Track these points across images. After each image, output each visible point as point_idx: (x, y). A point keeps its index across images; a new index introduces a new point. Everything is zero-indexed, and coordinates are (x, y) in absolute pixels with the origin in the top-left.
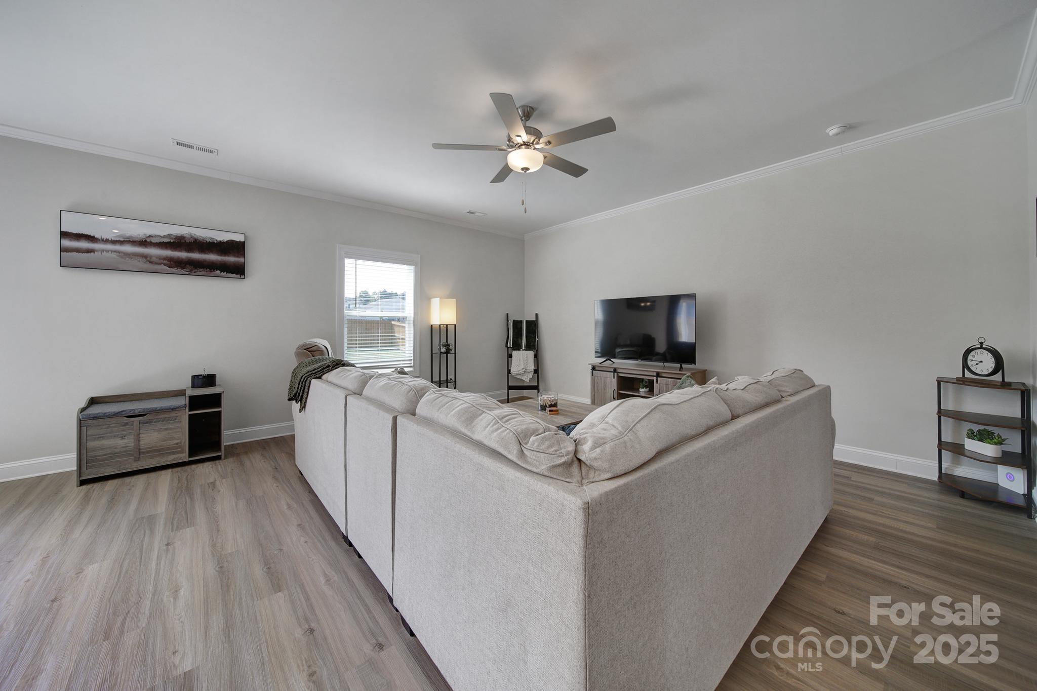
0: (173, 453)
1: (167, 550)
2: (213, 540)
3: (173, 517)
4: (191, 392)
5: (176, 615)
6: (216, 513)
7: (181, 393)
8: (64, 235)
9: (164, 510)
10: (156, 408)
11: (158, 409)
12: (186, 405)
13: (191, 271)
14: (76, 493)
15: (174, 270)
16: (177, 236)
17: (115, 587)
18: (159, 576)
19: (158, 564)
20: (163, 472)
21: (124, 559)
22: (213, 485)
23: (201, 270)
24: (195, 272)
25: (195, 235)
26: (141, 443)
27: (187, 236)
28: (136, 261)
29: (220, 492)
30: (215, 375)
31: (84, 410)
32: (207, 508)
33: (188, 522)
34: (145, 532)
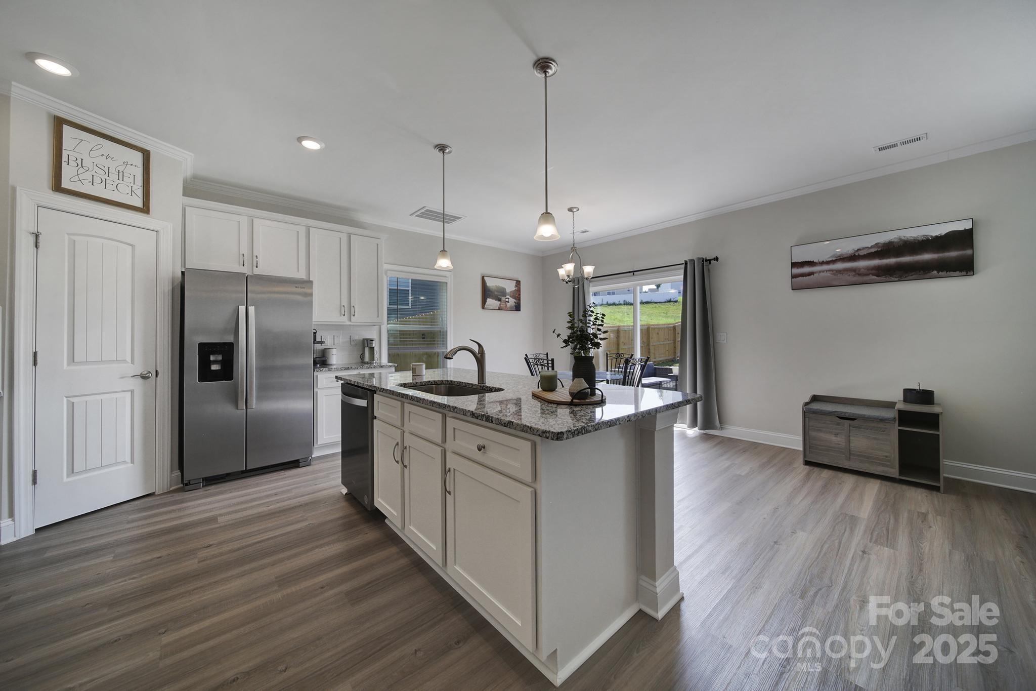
0: (883, 465)
1: (862, 558)
2: (912, 577)
3: (874, 529)
4: (901, 406)
5: (859, 623)
6: (922, 549)
7: (890, 405)
8: (794, 265)
9: (866, 517)
10: (865, 415)
11: (866, 417)
12: (895, 418)
13: (901, 277)
14: (802, 469)
15: (882, 278)
16: (884, 244)
17: (814, 561)
18: (850, 575)
19: (852, 565)
20: (872, 480)
21: (825, 541)
22: (924, 517)
23: (913, 273)
24: (905, 277)
25: (904, 237)
26: (851, 445)
27: (896, 240)
28: (846, 276)
29: (932, 528)
30: (933, 391)
31: (807, 405)
32: (912, 539)
33: (888, 541)
34: (846, 528)
